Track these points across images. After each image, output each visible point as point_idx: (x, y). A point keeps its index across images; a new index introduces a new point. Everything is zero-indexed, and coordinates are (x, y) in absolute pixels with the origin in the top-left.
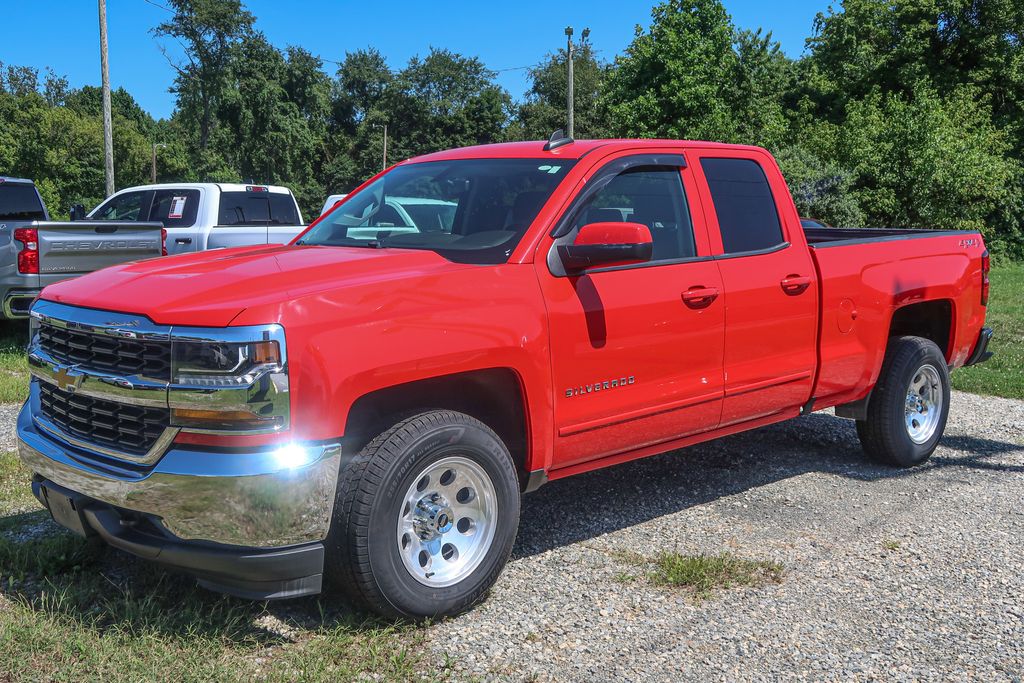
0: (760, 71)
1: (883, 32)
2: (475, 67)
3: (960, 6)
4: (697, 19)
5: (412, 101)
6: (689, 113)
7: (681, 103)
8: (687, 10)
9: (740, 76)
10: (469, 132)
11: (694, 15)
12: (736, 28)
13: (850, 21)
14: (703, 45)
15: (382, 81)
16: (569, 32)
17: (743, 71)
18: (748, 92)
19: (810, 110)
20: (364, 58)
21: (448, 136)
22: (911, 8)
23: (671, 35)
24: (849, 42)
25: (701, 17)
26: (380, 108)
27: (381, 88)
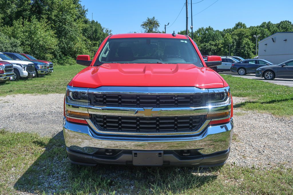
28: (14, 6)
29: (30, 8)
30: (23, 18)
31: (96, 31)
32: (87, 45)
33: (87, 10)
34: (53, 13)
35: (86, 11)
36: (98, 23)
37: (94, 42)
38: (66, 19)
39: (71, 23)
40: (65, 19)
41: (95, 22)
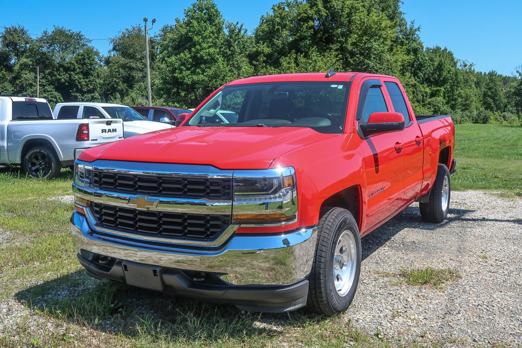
0: (239, 42)
1: (291, 25)
2: (79, 37)
3: (325, 15)
4: (207, 16)
5: (45, 54)
6: (205, 62)
7: (202, 57)
8: (202, 11)
9: (229, 44)
10: (78, 70)
11: (205, 14)
12: (226, 21)
13: (278, 20)
14: (210, 29)
15: (27, 43)
16: (146, 20)
17: (231, 42)
18: (233, 52)
19: (264, 62)
20: (15, 30)
21: (66, 72)
22: (305, 15)
23: (195, 23)
24: (278, 30)
25: (209, 15)
26: (27, 57)
27: (26, 47)
28: (285, 33)
29: (311, 33)
30: (296, 53)
31: (440, 67)
32: (417, 94)
33: (419, 28)
34: (350, 40)
35: (416, 30)
36: (448, 51)
37: (435, 89)
38: (371, 47)
39: (381, 55)
40: (369, 49)
41: (443, 49)
